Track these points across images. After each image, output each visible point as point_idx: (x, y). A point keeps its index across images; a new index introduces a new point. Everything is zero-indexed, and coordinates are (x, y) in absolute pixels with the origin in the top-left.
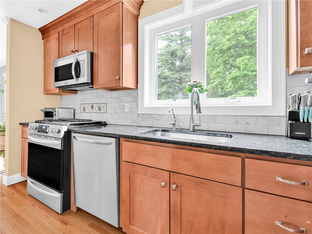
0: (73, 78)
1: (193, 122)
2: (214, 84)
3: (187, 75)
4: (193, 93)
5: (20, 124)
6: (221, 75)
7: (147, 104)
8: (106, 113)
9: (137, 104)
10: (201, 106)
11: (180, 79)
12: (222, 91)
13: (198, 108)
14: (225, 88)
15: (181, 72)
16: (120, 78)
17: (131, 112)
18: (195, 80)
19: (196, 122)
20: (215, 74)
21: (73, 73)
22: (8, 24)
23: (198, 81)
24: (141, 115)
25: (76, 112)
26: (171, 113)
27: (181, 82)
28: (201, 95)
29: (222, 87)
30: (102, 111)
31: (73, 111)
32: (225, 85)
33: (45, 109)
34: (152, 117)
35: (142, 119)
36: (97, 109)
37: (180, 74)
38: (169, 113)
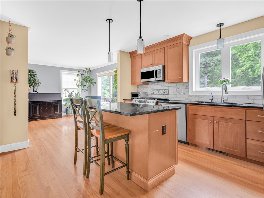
0: (154, 77)
1: (223, 98)
2: (244, 68)
3: (212, 60)
4: (223, 84)
5: (123, 100)
6: (252, 58)
7: (194, 90)
8: (168, 94)
9: (188, 90)
10: (228, 91)
11: (205, 64)
12: (253, 74)
13: (226, 92)
14: (256, 71)
15: (206, 57)
16: (181, 78)
17: (185, 94)
18: (224, 78)
19: (225, 98)
20: (244, 58)
21: (155, 75)
22: (118, 53)
23: (226, 78)
24: (191, 96)
25: (148, 94)
26: (211, 94)
27: (206, 67)
28: (228, 86)
29: (253, 70)
30: (165, 93)
31: (146, 93)
32: (257, 68)
33: (132, 92)
34: (198, 97)
35: (191, 97)
36: (162, 92)
37: (205, 59)
38: (210, 94)
